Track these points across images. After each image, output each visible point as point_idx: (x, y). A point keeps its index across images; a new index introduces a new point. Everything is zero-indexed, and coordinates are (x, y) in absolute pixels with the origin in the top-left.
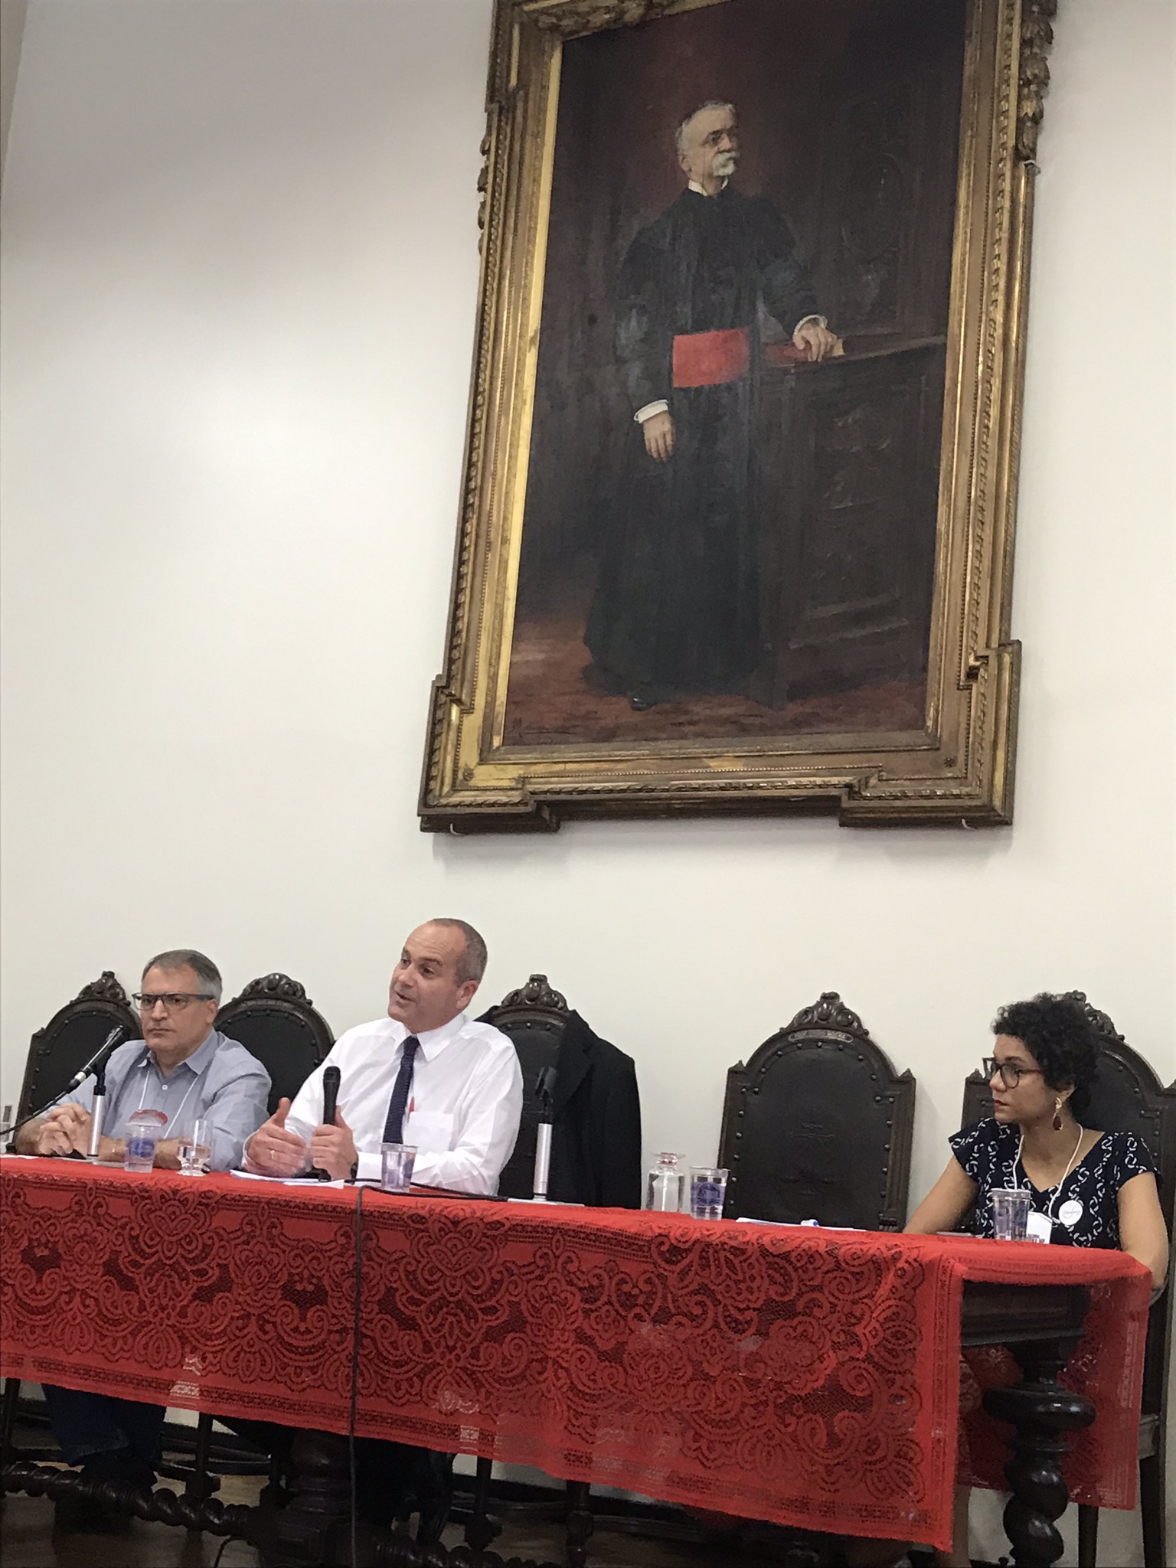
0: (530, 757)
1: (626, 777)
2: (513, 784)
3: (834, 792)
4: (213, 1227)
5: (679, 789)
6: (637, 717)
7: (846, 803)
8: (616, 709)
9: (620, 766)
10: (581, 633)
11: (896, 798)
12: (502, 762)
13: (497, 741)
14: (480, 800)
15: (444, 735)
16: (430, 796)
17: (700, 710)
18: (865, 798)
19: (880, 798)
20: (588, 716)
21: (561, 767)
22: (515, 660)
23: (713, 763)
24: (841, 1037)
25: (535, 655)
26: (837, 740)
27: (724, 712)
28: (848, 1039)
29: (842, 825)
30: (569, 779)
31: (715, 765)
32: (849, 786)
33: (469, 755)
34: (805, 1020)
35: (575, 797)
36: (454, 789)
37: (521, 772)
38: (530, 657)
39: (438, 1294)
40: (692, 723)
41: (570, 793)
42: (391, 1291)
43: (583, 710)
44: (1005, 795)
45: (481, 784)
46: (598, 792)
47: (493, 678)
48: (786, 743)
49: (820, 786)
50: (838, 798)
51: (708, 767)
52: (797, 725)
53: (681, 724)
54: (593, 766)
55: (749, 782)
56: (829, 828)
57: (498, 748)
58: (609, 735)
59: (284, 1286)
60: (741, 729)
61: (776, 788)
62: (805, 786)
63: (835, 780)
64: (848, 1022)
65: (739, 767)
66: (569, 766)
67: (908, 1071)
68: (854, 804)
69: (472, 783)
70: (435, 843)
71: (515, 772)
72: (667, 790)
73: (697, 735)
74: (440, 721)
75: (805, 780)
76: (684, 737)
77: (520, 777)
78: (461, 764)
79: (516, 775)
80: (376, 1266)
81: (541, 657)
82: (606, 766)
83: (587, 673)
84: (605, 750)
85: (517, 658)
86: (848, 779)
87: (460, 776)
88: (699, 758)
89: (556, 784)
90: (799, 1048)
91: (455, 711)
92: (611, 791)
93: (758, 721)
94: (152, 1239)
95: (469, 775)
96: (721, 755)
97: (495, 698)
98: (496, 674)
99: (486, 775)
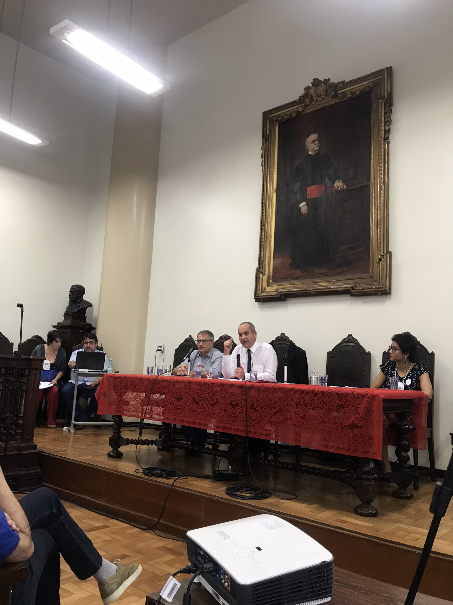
0: (278, 284)
1: (300, 288)
2: (275, 291)
3: (349, 289)
4: (214, 390)
5: (313, 290)
7: (352, 291)
8: (298, 273)
9: (299, 285)
10: (289, 256)
11: (364, 289)
12: (272, 286)
13: (271, 281)
14: (268, 294)
15: (259, 281)
16: (257, 294)
17: (317, 271)
18: (356, 289)
19: (360, 289)
20: (291, 274)
21: (285, 286)
22: (274, 263)
23: (320, 283)
24: (353, 344)
25: (278, 261)
26: (349, 277)
27: (323, 272)
28: (355, 345)
29: (351, 296)
30: (287, 289)
31: (321, 284)
32: (352, 287)
33: (265, 285)
34: (344, 341)
35: (289, 293)
36: (262, 292)
37: (277, 288)
38: (277, 262)
39: (263, 404)
40: (315, 274)
41: (288, 292)
42: (252, 404)
44: (389, 287)
45: (268, 291)
46: (294, 291)
47: (269, 267)
48: (337, 278)
49: (345, 287)
50: (350, 290)
52: (340, 274)
53: (312, 275)
54: (293, 285)
55: (329, 287)
56: (348, 297)
57: (271, 283)
58: (296, 278)
59: (230, 403)
60: (326, 275)
61: (335, 288)
62: (342, 288)
63: (349, 286)
64: (355, 341)
65: (326, 284)
66: (288, 286)
67: (369, 351)
68: (354, 291)
69: (266, 291)
70: (258, 304)
71: (275, 288)
72: (310, 290)
73: (316, 277)
74: (258, 277)
75: (342, 286)
76: (313, 278)
78: (263, 287)
79: (276, 289)
80: (249, 398)
81: (280, 262)
82: (296, 285)
83: (290, 264)
84: (295, 282)
85: (275, 262)
86: (352, 285)
87: (263, 289)
88: (317, 282)
89: (285, 290)
90: (343, 347)
91: (261, 275)
92: (297, 291)
93: (330, 273)
94: (202, 393)
95: (265, 289)
96: (322, 282)
97: (270, 272)
98: (270, 266)
99: (269, 289)
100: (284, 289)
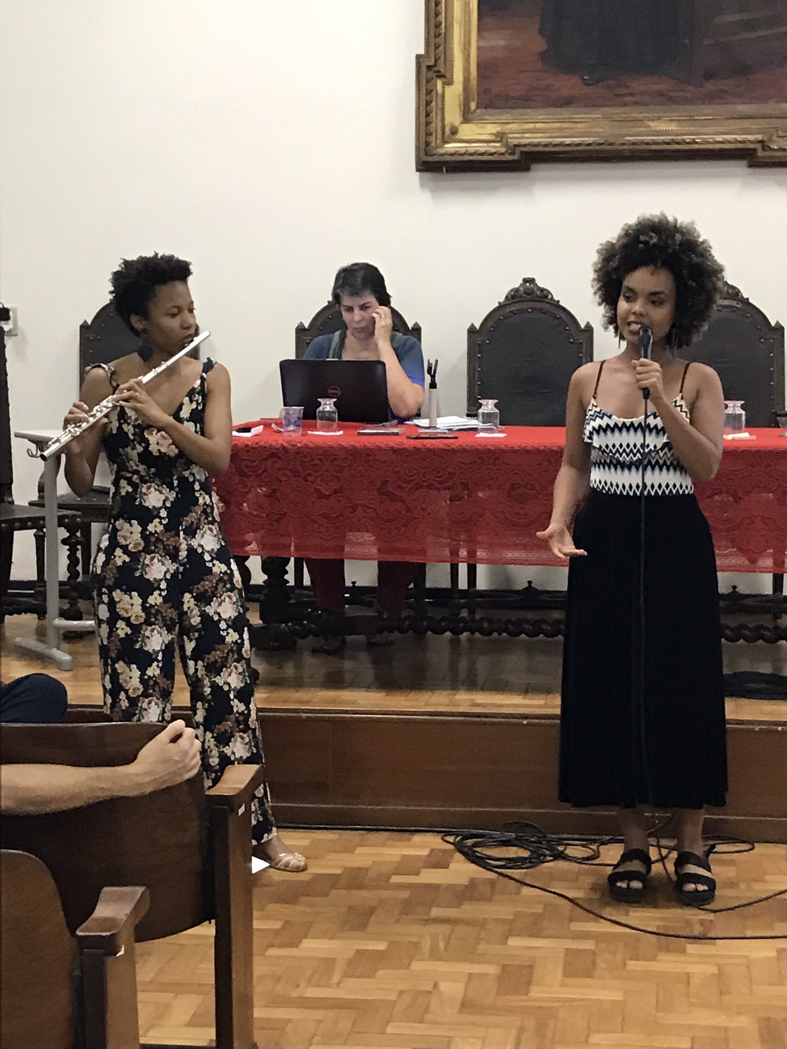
0: (505, 117)
1: (591, 134)
2: (493, 138)
3: (752, 146)
5: (632, 142)
6: (589, 90)
7: (760, 153)
8: (569, 84)
9: (579, 125)
10: (537, 27)
12: (481, 120)
13: (473, 106)
15: (434, 102)
16: (427, 147)
17: (638, 85)
18: (773, 150)
19: (784, 150)
20: (547, 88)
21: (532, 125)
22: (480, 45)
23: (651, 124)
25: (498, 41)
26: (742, 108)
27: (655, 87)
29: (750, 166)
30: (540, 135)
31: (655, 126)
32: (761, 142)
33: (453, 116)
35: (540, 149)
36: (445, 142)
37: (498, 129)
38: (493, 43)
40: (631, 95)
41: (546, 145)
43: (543, 83)
45: (465, 138)
46: (568, 145)
47: (466, 59)
48: (707, 111)
49: (740, 142)
50: (755, 150)
51: (650, 126)
52: (712, 98)
53: (623, 95)
54: (557, 125)
55: (688, 138)
56: (739, 167)
57: (475, 111)
58: (566, 102)
60: (668, 100)
61: (708, 143)
62: (730, 142)
63: (751, 137)
65: (673, 127)
66: (538, 125)
68: (767, 154)
69: (458, 137)
71: (493, 129)
72: (624, 144)
73: (636, 103)
74: (431, 91)
76: (625, 105)
77: (498, 133)
78: (448, 122)
79: (494, 131)
81: (502, 43)
82: (567, 125)
83: (543, 55)
84: (564, 113)
85: (484, 44)
86: (760, 137)
87: (449, 132)
88: (642, 120)
89: (528, 139)
91: (439, 83)
92: (578, 145)
93: (680, 94)
95: (454, 131)
96: (659, 118)
97: (469, 74)
98: (469, 56)
99: (468, 131)
100: (527, 135)
